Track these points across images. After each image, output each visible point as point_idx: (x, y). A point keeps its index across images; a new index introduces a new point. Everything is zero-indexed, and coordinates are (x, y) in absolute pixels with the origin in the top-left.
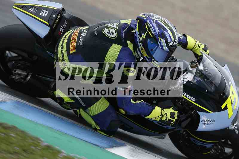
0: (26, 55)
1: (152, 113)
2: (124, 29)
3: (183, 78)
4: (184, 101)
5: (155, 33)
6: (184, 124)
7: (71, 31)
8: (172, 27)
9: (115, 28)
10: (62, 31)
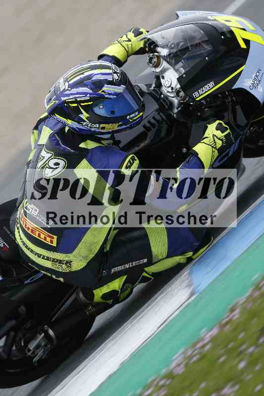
0: (12, 323)
1: (202, 160)
2: (58, 144)
3: (169, 87)
4: (206, 101)
5: (88, 95)
6: (242, 119)
7: (18, 229)
8: (90, 65)
9: (51, 156)
10: (4, 244)
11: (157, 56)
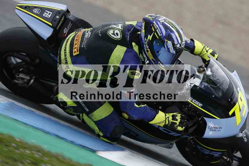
4: (191, 107)
5: (161, 35)
7: (75, 33)
8: (179, 29)
9: (120, 30)
10: (66, 33)
11: (204, 69)
